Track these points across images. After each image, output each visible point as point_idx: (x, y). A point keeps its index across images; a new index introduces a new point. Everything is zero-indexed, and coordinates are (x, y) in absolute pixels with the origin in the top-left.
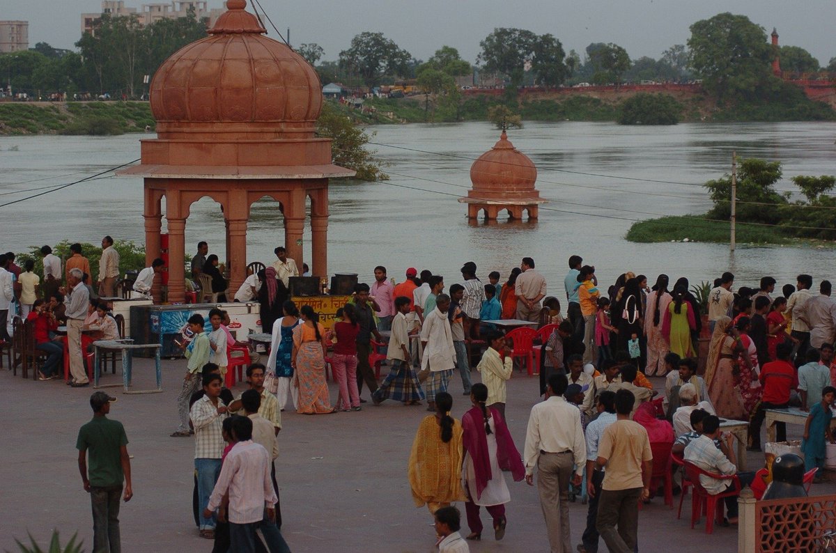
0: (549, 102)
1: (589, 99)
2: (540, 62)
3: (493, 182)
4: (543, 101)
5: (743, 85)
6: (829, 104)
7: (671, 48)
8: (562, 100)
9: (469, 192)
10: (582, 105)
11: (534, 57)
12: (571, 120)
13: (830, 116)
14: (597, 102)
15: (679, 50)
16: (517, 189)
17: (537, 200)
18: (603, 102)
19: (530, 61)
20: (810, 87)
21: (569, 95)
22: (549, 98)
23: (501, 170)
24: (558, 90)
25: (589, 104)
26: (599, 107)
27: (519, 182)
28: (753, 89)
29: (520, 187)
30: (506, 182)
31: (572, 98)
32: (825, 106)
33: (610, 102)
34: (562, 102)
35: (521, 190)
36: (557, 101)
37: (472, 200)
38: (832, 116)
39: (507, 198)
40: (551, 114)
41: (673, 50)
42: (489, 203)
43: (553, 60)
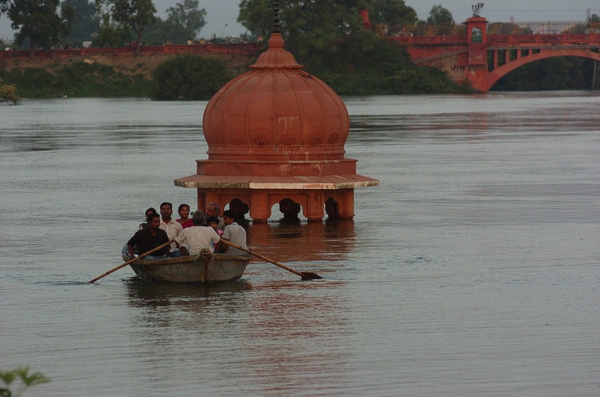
0: (37, 71)
1: (95, 67)
2: (21, 13)
3: (260, 142)
4: (28, 70)
5: (320, 44)
6: (443, 69)
7: (178, 4)
8: (56, 68)
9: (200, 164)
10: (87, 75)
11: (12, 5)
12: (70, 96)
13: (445, 87)
14: (106, 70)
15: (190, 7)
16: (312, 157)
17: (355, 180)
18: (117, 70)
19: (7, 12)
20: (416, 46)
21: (66, 61)
22: (36, 66)
23: (278, 115)
24: (48, 54)
25: (96, 74)
26: (111, 77)
27: (315, 141)
28: (335, 49)
29: (317, 150)
30: (288, 142)
31: (70, 64)
32: (437, 73)
33: (127, 70)
34: (56, 72)
35: (319, 157)
36: (49, 70)
37: (209, 181)
38: (448, 88)
39: (291, 175)
40: (41, 88)
41: (181, 6)
42: (253, 186)
43: (41, 9)
